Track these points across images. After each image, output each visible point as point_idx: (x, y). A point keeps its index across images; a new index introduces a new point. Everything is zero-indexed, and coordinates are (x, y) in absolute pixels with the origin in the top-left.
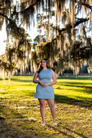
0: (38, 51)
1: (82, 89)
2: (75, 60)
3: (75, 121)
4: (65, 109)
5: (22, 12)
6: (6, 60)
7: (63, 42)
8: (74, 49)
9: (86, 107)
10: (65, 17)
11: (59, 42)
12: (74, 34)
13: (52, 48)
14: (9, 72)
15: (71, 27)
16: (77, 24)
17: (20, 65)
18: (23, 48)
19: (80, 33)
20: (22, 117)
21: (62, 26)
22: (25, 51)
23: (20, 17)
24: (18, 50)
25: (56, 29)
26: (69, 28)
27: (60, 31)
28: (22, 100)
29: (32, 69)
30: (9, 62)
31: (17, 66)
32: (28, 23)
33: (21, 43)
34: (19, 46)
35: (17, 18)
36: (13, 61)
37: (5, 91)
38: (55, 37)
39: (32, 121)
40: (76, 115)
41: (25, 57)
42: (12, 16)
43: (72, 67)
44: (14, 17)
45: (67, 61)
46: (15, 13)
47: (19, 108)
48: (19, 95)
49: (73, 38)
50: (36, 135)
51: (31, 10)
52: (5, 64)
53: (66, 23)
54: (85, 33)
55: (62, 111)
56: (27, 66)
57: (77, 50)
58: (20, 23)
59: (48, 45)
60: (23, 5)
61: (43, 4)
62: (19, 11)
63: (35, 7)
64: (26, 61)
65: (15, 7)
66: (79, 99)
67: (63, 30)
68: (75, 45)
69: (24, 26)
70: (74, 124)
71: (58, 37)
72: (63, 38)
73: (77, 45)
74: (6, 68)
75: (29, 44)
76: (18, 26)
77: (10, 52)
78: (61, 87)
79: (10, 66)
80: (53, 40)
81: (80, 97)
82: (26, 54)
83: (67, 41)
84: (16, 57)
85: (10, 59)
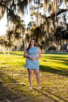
0: (30, 33)
1: (62, 61)
2: (58, 40)
3: (55, 86)
4: (48, 76)
5: (18, 4)
6: (6, 40)
7: (48, 26)
8: (57, 31)
9: (64, 75)
10: (50, 8)
11: (46, 27)
12: (57, 21)
13: (41, 31)
14: (9, 49)
15: (54, 16)
16: (59, 13)
17: (17, 43)
18: (19, 31)
19: (61, 20)
20: (15, 82)
21: (48, 15)
22: (20, 33)
23: (17, 7)
24: (15, 32)
25: (44, 17)
26: (53, 16)
27: (46, 19)
28: (17, 69)
30: (8, 41)
31: (14, 44)
33: (17, 27)
34: (16, 29)
35: (15, 8)
36: (12, 40)
37: (5, 62)
38: (43, 23)
39: (23, 85)
40: (56, 81)
41: (20, 37)
42: (11, 7)
43: (55, 45)
44: (13, 8)
45: (52, 41)
46: (14, 5)
47: (14, 75)
48: (15, 65)
49: (56, 24)
51: (25, 2)
52: (5, 42)
53: (51, 12)
54: (65, 20)
55: (46, 78)
56: (22, 44)
57: (59, 33)
58: (17, 12)
59: (38, 29)
62: (17, 3)
63: (28, 0)
64: (21, 41)
65: (14, 1)
66: (59, 69)
67: (49, 17)
68: (57, 29)
70: (54, 88)
71: (45, 23)
72: (48, 24)
73: (59, 29)
74: (6, 45)
75: (23, 28)
76: (16, 14)
77: (10, 33)
78: (47, 60)
79: (9, 43)
80: (41, 25)
81: (60, 68)
82: (21, 35)
83: (51, 26)
84: (14, 37)
85: (9, 39)
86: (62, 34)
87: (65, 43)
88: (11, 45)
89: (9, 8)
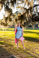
2: (33, 22)
5: (11, 2)
6: (4, 22)
7: (28, 14)
8: (33, 17)
10: (29, 4)
13: (24, 17)
14: (6, 27)
19: (35, 10)
22: (12, 18)
26: (31, 8)
27: (27, 10)
31: (9, 24)
33: (11, 15)
35: (9, 4)
37: (4, 35)
41: (12, 21)
42: (7, 4)
45: (30, 22)
46: (8, 2)
49: (32, 12)
51: (15, 1)
52: (4, 24)
54: (37, 10)
56: (13, 24)
59: (22, 16)
71: (26, 12)
72: (28, 12)
75: (14, 15)
76: (9, 8)
77: (6, 19)
79: (6, 24)
82: (13, 19)
83: (30, 14)
84: (9, 21)
86: (35, 18)
89: (5, 4)
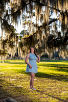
0: (23, 42)
2: (50, 48)
4: (42, 81)
5: (12, 15)
7: (41, 35)
8: (49, 40)
9: (56, 79)
10: (42, 17)
11: (38, 35)
12: (49, 29)
13: (33, 39)
14: (3, 57)
16: (51, 22)
17: (11, 51)
18: (13, 40)
19: (53, 29)
20: (13, 86)
21: (40, 24)
22: (14, 42)
23: (10, 18)
24: (9, 41)
25: (36, 26)
26: (45, 25)
27: (39, 28)
29: (19, 54)
30: (3, 49)
31: (9, 52)
32: (16, 22)
33: (11, 36)
34: (10, 38)
35: (9, 18)
36: (6, 48)
38: (35, 31)
41: (14, 46)
43: (47, 53)
44: (6, 18)
45: (44, 49)
46: (7, 15)
49: (48, 32)
50: (23, 95)
51: (18, 13)
53: (43, 22)
54: (56, 29)
56: (15, 52)
57: (51, 41)
58: (10, 22)
59: (31, 38)
60: (12, 10)
61: (27, 9)
63: (21, 11)
64: (15, 49)
65: (7, 11)
67: (41, 26)
68: (49, 37)
69: (13, 24)
71: (37, 31)
72: (41, 33)
73: (51, 37)
75: (17, 37)
76: (9, 24)
78: (40, 67)
80: (34, 34)
82: (15, 44)
83: (44, 34)
84: (8, 46)
85: (4, 47)
86: (54, 42)
87: (57, 50)
88: (5, 53)
89: (3, 18)
